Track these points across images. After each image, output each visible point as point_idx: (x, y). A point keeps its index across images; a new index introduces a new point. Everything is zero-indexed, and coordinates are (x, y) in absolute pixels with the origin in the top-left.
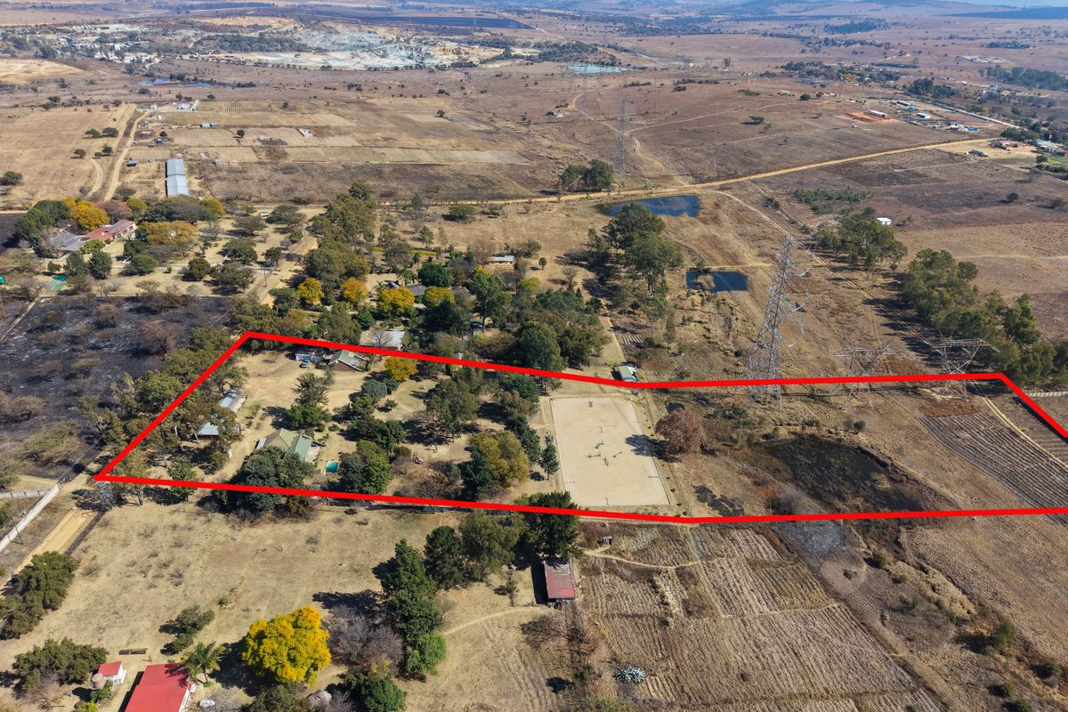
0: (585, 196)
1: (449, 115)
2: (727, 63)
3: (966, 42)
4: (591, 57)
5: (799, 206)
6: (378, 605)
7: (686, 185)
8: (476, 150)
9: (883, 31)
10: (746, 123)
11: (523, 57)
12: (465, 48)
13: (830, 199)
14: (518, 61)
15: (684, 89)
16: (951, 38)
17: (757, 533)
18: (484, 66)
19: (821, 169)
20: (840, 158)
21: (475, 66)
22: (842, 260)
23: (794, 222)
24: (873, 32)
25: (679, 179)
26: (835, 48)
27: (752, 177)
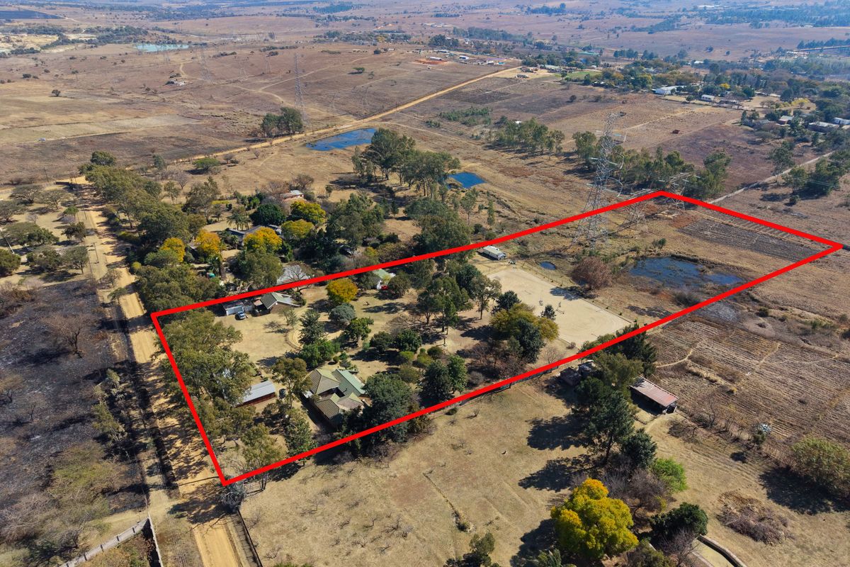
0: (288, 138)
1: (62, 94)
2: (272, 36)
3: (416, 15)
4: (147, 39)
5: (453, 123)
6: (570, 468)
7: (355, 121)
8: (137, 117)
9: (357, 10)
10: (352, 73)
11: (82, 41)
12: (14, 37)
13: (467, 115)
14: (81, 45)
15: (277, 54)
16: (405, 12)
17: (693, 321)
18: (47, 51)
19: (438, 97)
20: (443, 90)
21: (38, 52)
22: (519, 152)
23: (461, 134)
24: (351, 11)
25: (343, 118)
26: (337, 22)
27: (398, 109)
